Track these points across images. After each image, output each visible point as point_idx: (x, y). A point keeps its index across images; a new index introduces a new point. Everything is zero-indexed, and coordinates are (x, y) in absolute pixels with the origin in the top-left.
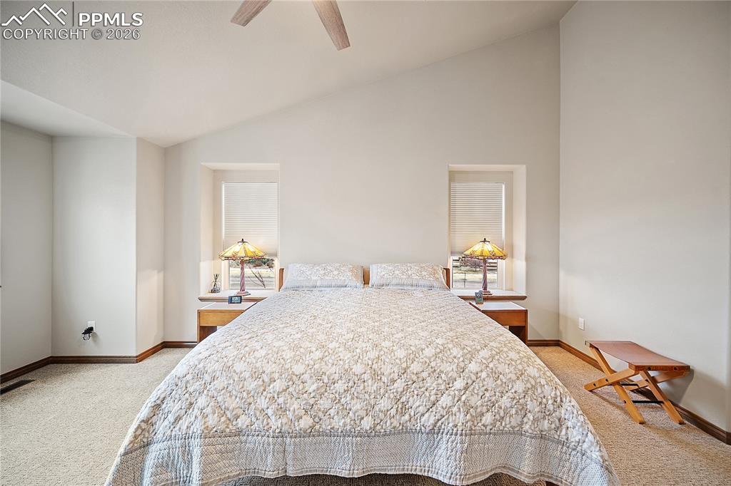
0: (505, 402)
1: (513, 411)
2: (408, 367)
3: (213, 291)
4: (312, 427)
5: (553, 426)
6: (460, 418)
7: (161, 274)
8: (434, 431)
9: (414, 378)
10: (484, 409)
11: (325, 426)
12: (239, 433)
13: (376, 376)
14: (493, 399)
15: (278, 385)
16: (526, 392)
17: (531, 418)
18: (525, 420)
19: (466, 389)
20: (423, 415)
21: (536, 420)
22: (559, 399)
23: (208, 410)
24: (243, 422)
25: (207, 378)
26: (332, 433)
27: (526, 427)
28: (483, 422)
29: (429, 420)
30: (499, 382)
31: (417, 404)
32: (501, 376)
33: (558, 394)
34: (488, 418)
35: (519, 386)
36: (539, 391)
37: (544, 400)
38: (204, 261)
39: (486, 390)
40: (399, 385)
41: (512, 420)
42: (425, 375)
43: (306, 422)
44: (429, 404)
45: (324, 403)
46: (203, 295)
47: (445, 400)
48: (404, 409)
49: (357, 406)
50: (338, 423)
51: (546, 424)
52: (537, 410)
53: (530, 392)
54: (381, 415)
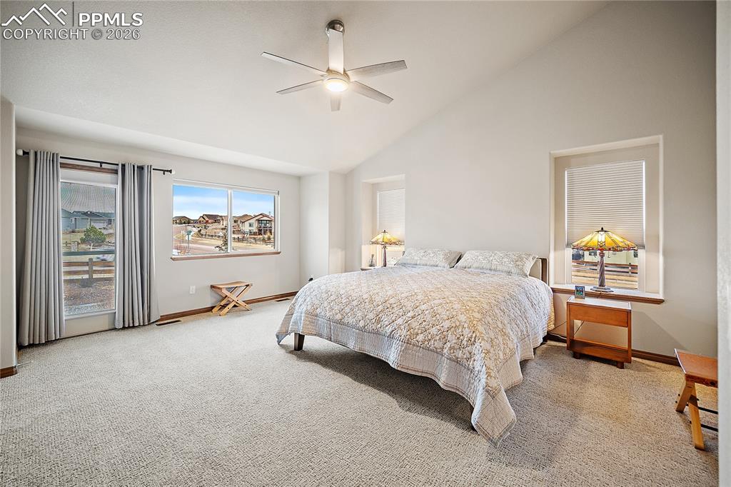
0: (434, 331)
1: (438, 338)
2: (388, 300)
3: (371, 266)
4: (341, 320)
5: (465, 357)
6: (404, 332)
7: (344, 252)
8: (391, 336)
9: (389, 306)
10: (420, 332)
11: (346, 321)
12: (316, 316)
13: (371, 301)
14: (427, 327)
15: (332, 298)
16: (449, 329)
17: (449, 346)
18: (445, 346)
19: (413, 317)
20: (387, 326)
21: (451, 348)
22: (473, 339)
23: (309, 303)
24: (318, 311)
25: (312, 290)
26: (347, 325)
27: (445, 351)
28: (417, 338)
29: (389, 330)
30: (434, 318)
31: (386, 320)
32: (438, 315)
33: (474, 335)
34: (420, 337)
35: (447, 324)
36: (460, 330)
37: (462, 337)
38: (365, 244)
39: (425, 321)
40: (380, 308)
41: (436, 343)
42: (395, 306)
43: (338, 317)
44: (391, 321)
45: (347, 310)
46: (363, 267)
47: (400, 321)
48: (379, 321)
49: (359, 314)
50: (351, 320)
51: (460, 354)
52: (454, 341)
53: (452, 329)
54: (368, 321)
